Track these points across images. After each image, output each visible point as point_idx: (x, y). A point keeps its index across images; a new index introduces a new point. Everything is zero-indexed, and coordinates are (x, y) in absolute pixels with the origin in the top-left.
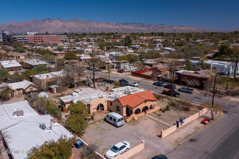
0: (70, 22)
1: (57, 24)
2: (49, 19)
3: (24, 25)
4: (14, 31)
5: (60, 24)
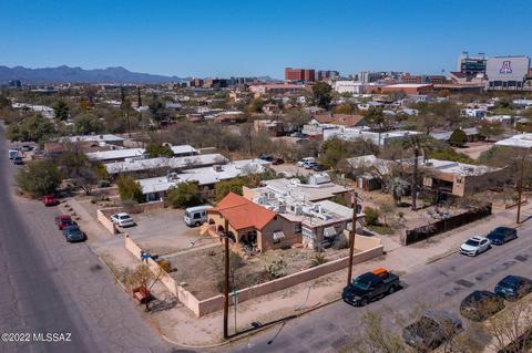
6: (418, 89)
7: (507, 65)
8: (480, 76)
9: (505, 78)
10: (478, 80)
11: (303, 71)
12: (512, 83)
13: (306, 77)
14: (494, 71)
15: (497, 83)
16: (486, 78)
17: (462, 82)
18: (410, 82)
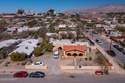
0: (120, 6)
1: (111, 8)
2: (108, 5)
3: (94, 9)
4: (89, 12)
5: (113, 7)
6: (14, 17)
7: (29, 11)
9: (30, 14)
15: (28, 15)
16: (25, 14)
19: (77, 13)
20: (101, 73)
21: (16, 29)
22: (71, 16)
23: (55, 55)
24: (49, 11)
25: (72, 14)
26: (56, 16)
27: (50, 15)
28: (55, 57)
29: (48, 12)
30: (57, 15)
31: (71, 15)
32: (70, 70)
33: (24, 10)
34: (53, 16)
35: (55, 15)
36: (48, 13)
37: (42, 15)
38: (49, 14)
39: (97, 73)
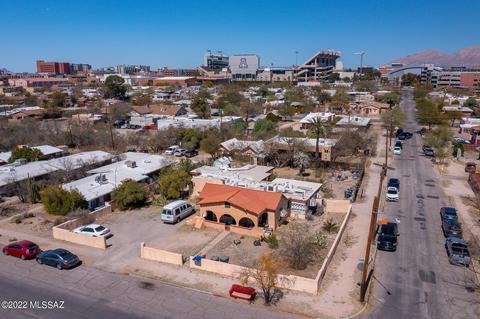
6: (186, 81)
7: (243, 61)
8: (225, 70)
9: (243, 72)
10: (223, 73)
11: (57, 65)
12: (248, 76)
13: (61, 70)
14: (235, 66)
15: (238, 76)
16: (229, 71)
17: (211, 75)
18: (169, 75)
19: (427, 65)
20: (249, 297)
21: (155, 121)
22: (400, 80)
23: (164, 212)
24: (313, 61)
25: (406, 72)
26: (339, 79)
27: (315, 77)
28: (165, 217)
29: (310, 63)
30: (342, 75)
31: (404, 77)
32: (165, 264)
33: (228, 58)
34: (327, 78)
35: (336, 77)
36: (312, 66)
37: (289, 74)
38: (314, 70)
39: (234, 293)
